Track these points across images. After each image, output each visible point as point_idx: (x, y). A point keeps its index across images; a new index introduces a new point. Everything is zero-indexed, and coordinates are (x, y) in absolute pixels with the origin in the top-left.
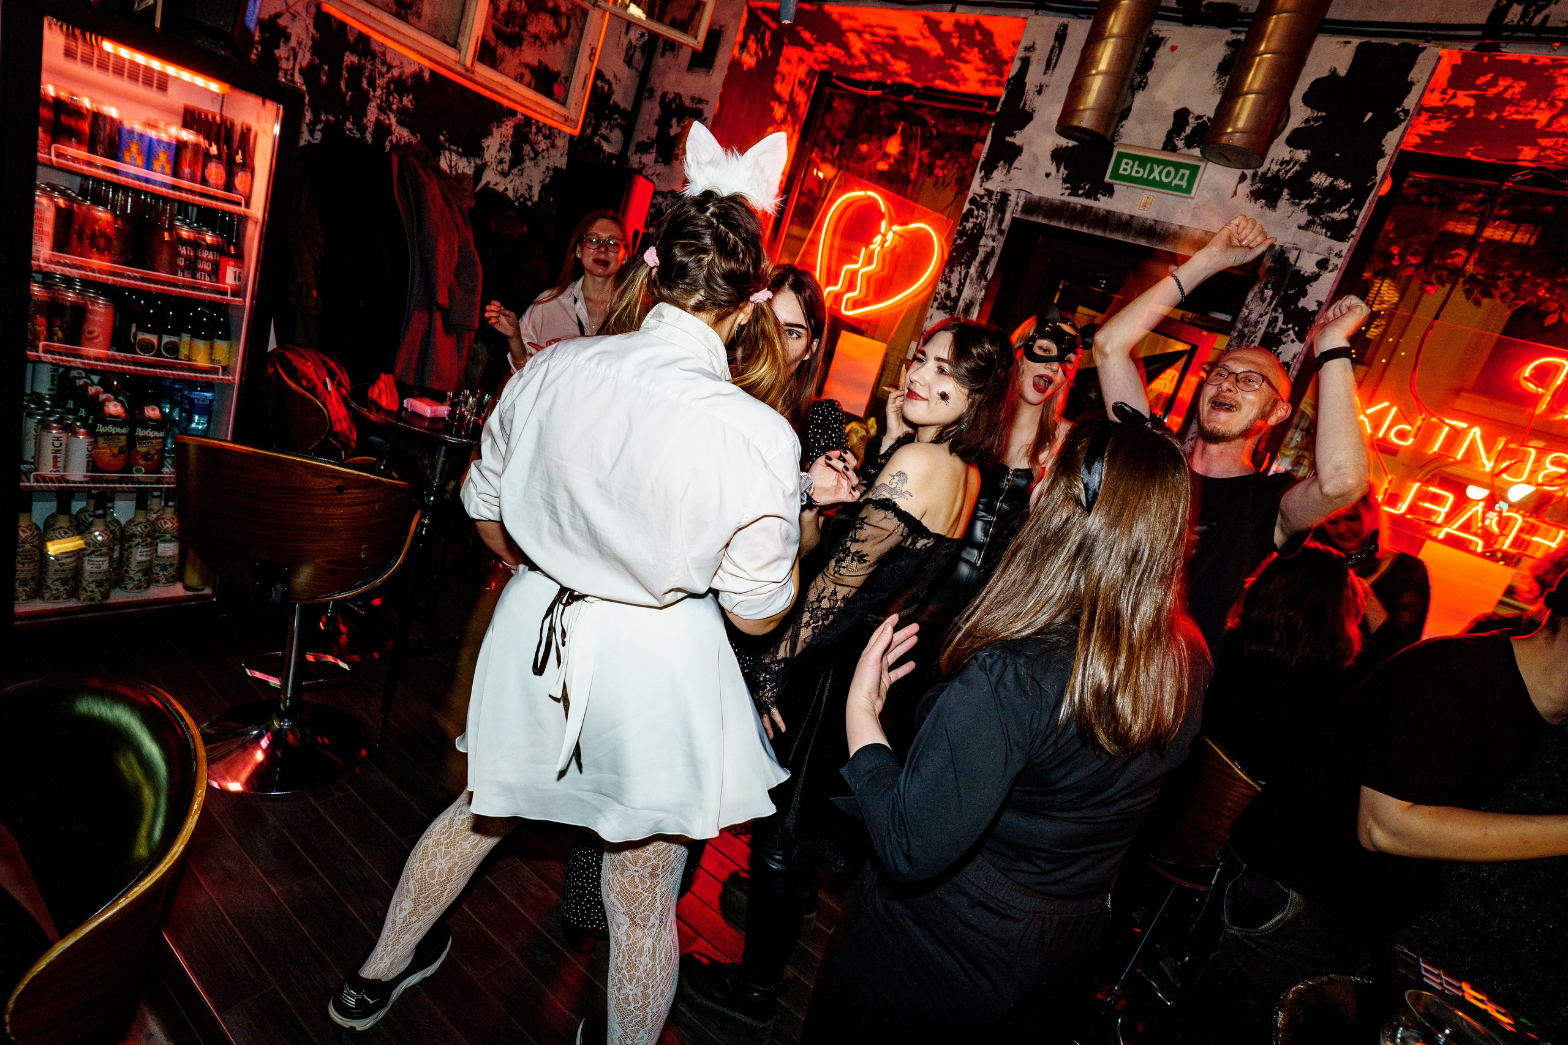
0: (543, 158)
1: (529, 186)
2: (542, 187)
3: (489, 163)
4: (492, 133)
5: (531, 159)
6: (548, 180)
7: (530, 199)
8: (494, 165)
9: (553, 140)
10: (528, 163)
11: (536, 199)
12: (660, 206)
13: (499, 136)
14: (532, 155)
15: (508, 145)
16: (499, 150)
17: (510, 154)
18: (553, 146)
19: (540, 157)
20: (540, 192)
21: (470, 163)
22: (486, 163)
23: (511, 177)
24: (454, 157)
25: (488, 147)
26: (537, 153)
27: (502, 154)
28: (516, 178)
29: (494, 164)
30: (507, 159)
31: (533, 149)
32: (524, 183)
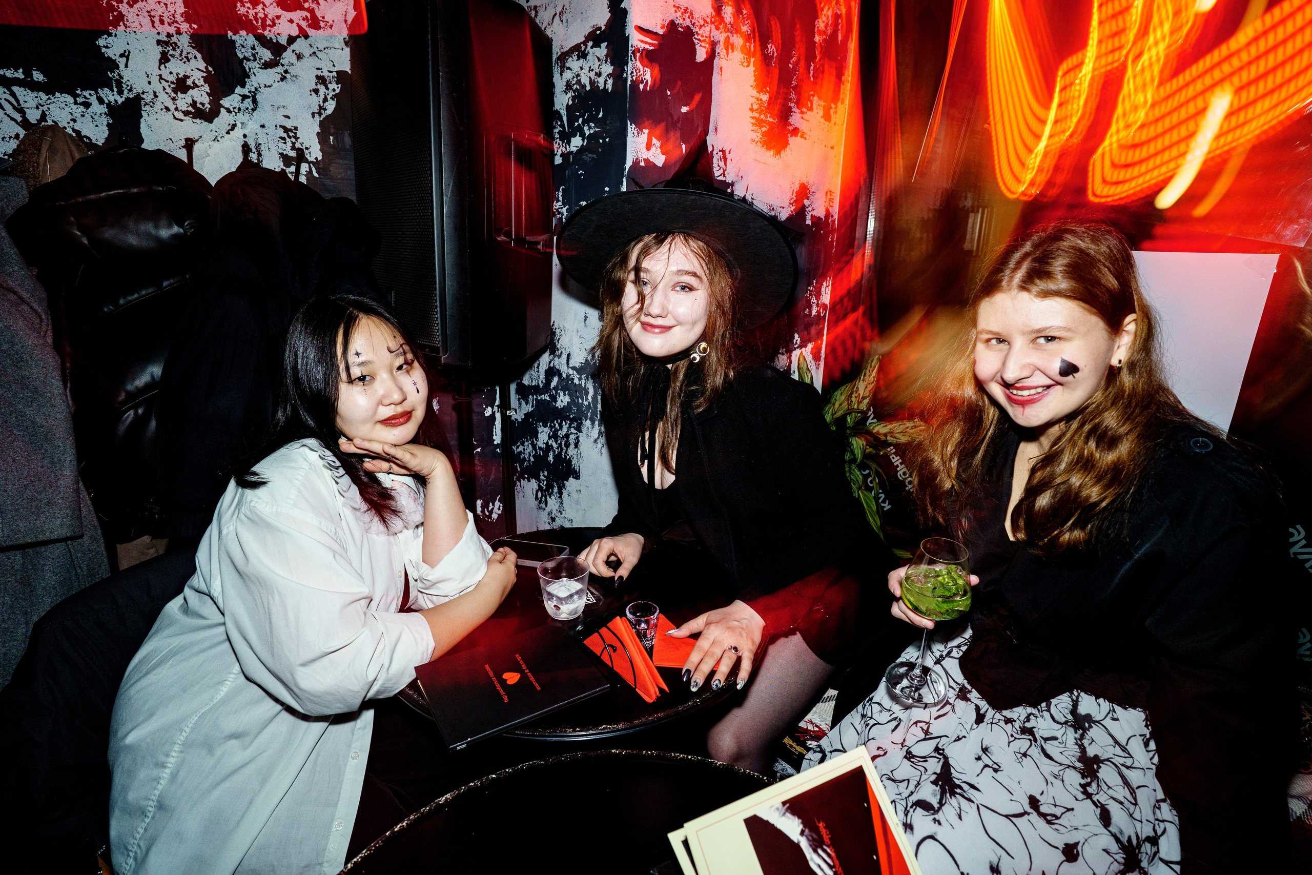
0: (299, 57)
1: (286, 130)
2: (321, 124)
3: (148, 97)
4: (121, 17)
5: (267, 65)
6: (331, 106)
7: (301, 156)
8: (164, 99)
9: (311, 11)
10: (260, 77)
11: (315, 153)
12: (579, 82)
13: (146, 21)
14: (266, 55)
15: (184, 41)
16: (164, 59)
17: (202, 65)
18: (315, 23)
19: (288, 57)
20: (322, 137)
21: (87, 105)
22: (138, 98)
23: (224, 119)
24: (28, 98)
25: (125, 55)
26: (277, 49)
27: (176, 67)
28: (240, 118)
29: (162, 97)
30: (197, 77)
31: (263, 41)
32: (270, 125)
